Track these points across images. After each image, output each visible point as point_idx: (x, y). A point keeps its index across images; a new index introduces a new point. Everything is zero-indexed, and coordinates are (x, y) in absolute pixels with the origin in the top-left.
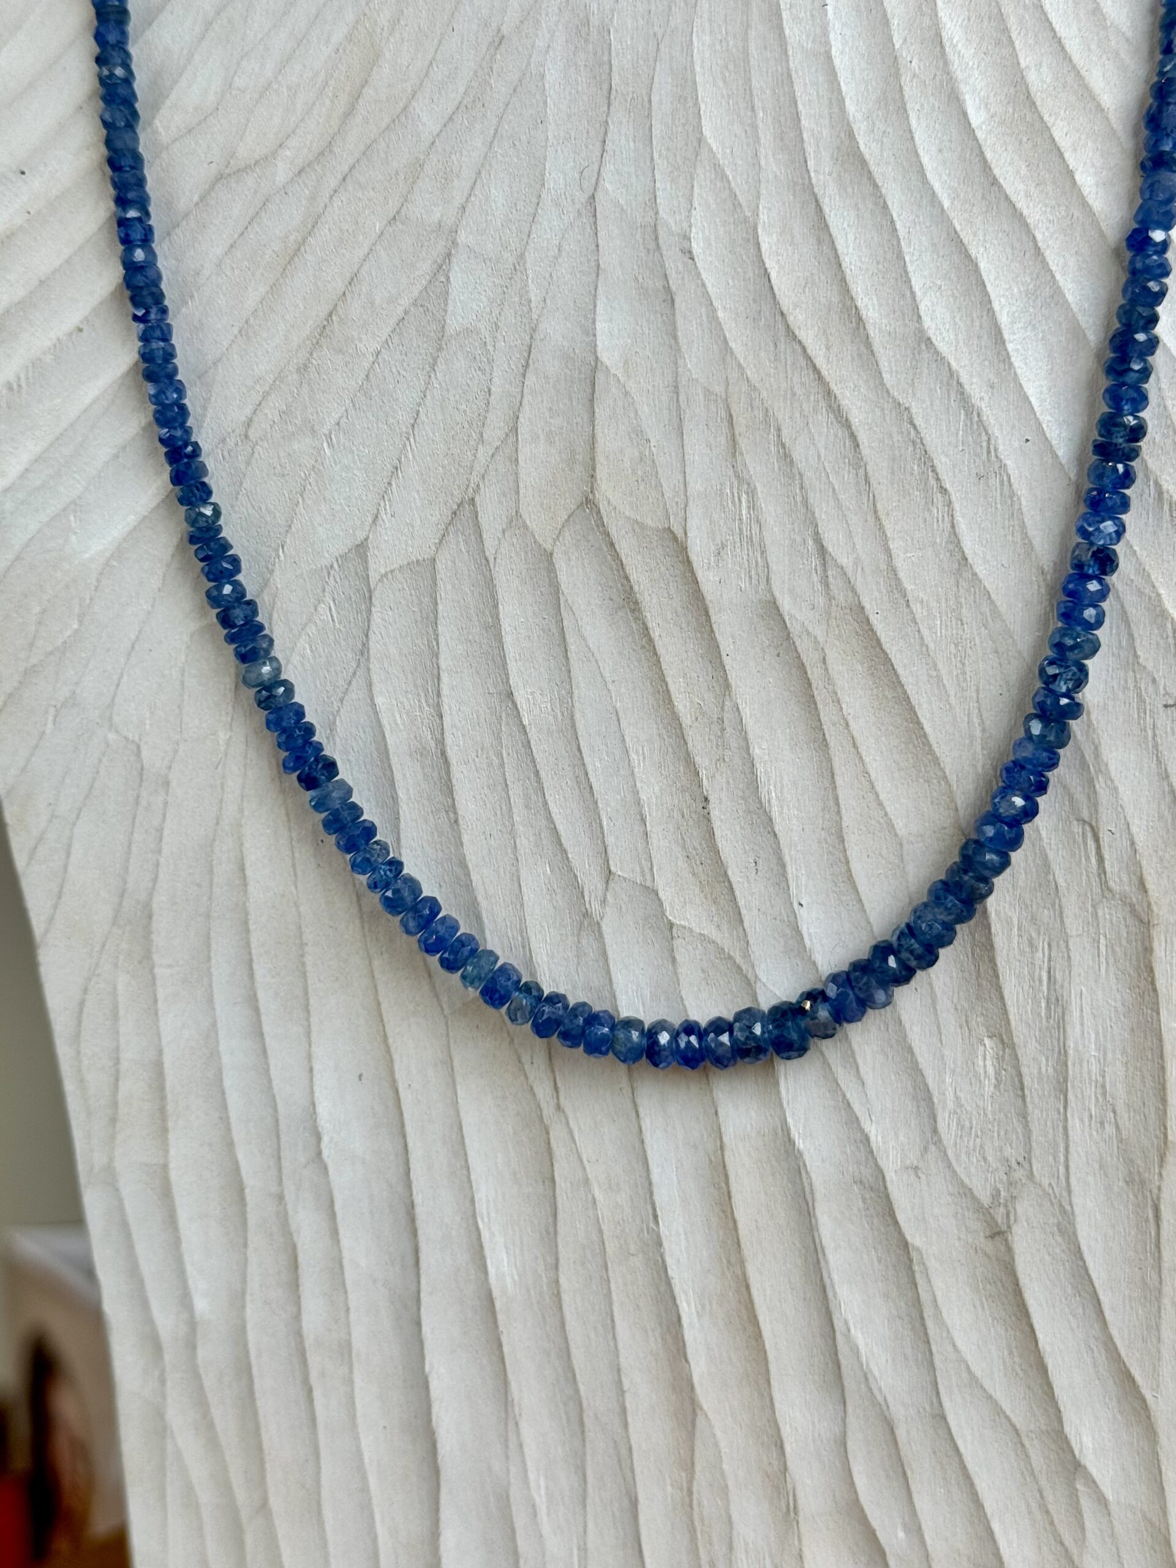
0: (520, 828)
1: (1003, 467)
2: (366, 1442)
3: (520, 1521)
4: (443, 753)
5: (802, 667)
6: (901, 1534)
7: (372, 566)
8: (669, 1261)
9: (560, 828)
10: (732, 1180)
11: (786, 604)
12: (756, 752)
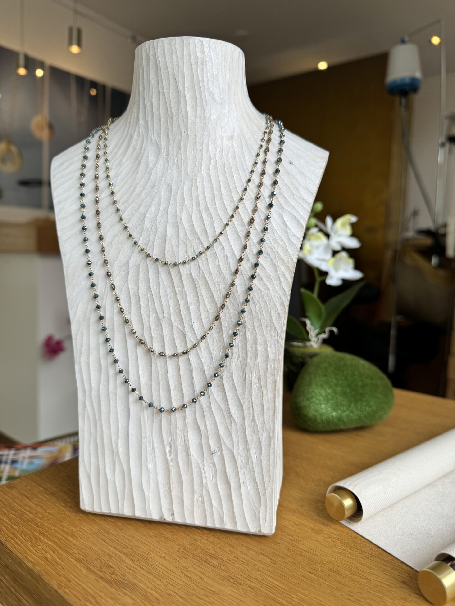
0: (150, 308)
1: (227, 255)
2: (118, 409)
3: (142, 423)
4: (139, 296)
5: (195, 285)
6: (203, 427)
7: (130, 265)
8: (169, 380)
9: (157, 308)
10: (180, 367)
11: (193, 274)
12: (188, 298)
